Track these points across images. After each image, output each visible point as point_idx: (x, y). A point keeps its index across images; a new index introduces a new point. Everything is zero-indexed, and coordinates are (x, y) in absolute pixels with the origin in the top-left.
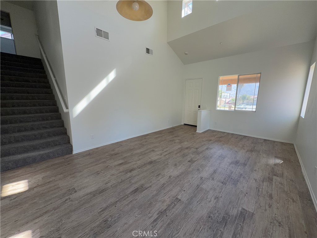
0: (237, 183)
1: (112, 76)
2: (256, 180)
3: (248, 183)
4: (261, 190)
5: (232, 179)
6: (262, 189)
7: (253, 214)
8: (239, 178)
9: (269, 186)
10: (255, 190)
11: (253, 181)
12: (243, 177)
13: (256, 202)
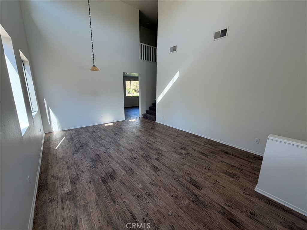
0: (91, 160)
1: (176, 77)
2: (83, 172)
3: (86, 165)
4: (76, 167)
5: (97, 160)
6: (75, 169)
7: (73, 154)
8: (94, 164)
9: (71, 175)
10: (79, 165)
11: (84, 169)
12: (92, 167)
13: (74, 159)
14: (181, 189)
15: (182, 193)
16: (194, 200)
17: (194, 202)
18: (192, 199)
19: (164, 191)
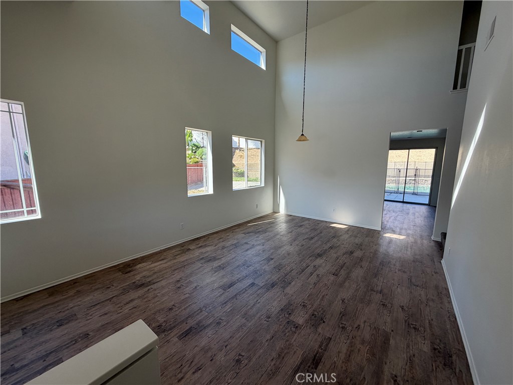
14: (184, 313)
15: (176, 315)
16: (162, 327)
17: (159, 326)
18: (164, 325)
19: (182, 298)
